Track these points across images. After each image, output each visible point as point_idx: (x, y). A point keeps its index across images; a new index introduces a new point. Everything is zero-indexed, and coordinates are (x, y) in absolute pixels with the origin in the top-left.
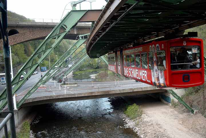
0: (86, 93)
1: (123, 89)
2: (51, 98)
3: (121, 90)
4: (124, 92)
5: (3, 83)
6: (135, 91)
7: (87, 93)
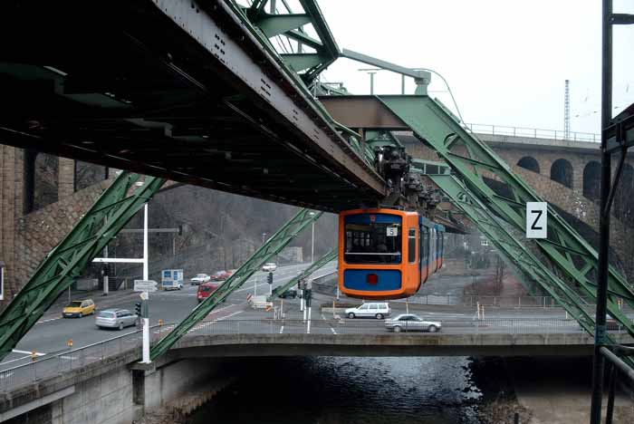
0: (368, 335)
1: (482, 335)
2: (263, 341)
3: (475, 338)
4: (485, 343)
5: (168, 286)
6: (518, 343)
7: (372, 336)
